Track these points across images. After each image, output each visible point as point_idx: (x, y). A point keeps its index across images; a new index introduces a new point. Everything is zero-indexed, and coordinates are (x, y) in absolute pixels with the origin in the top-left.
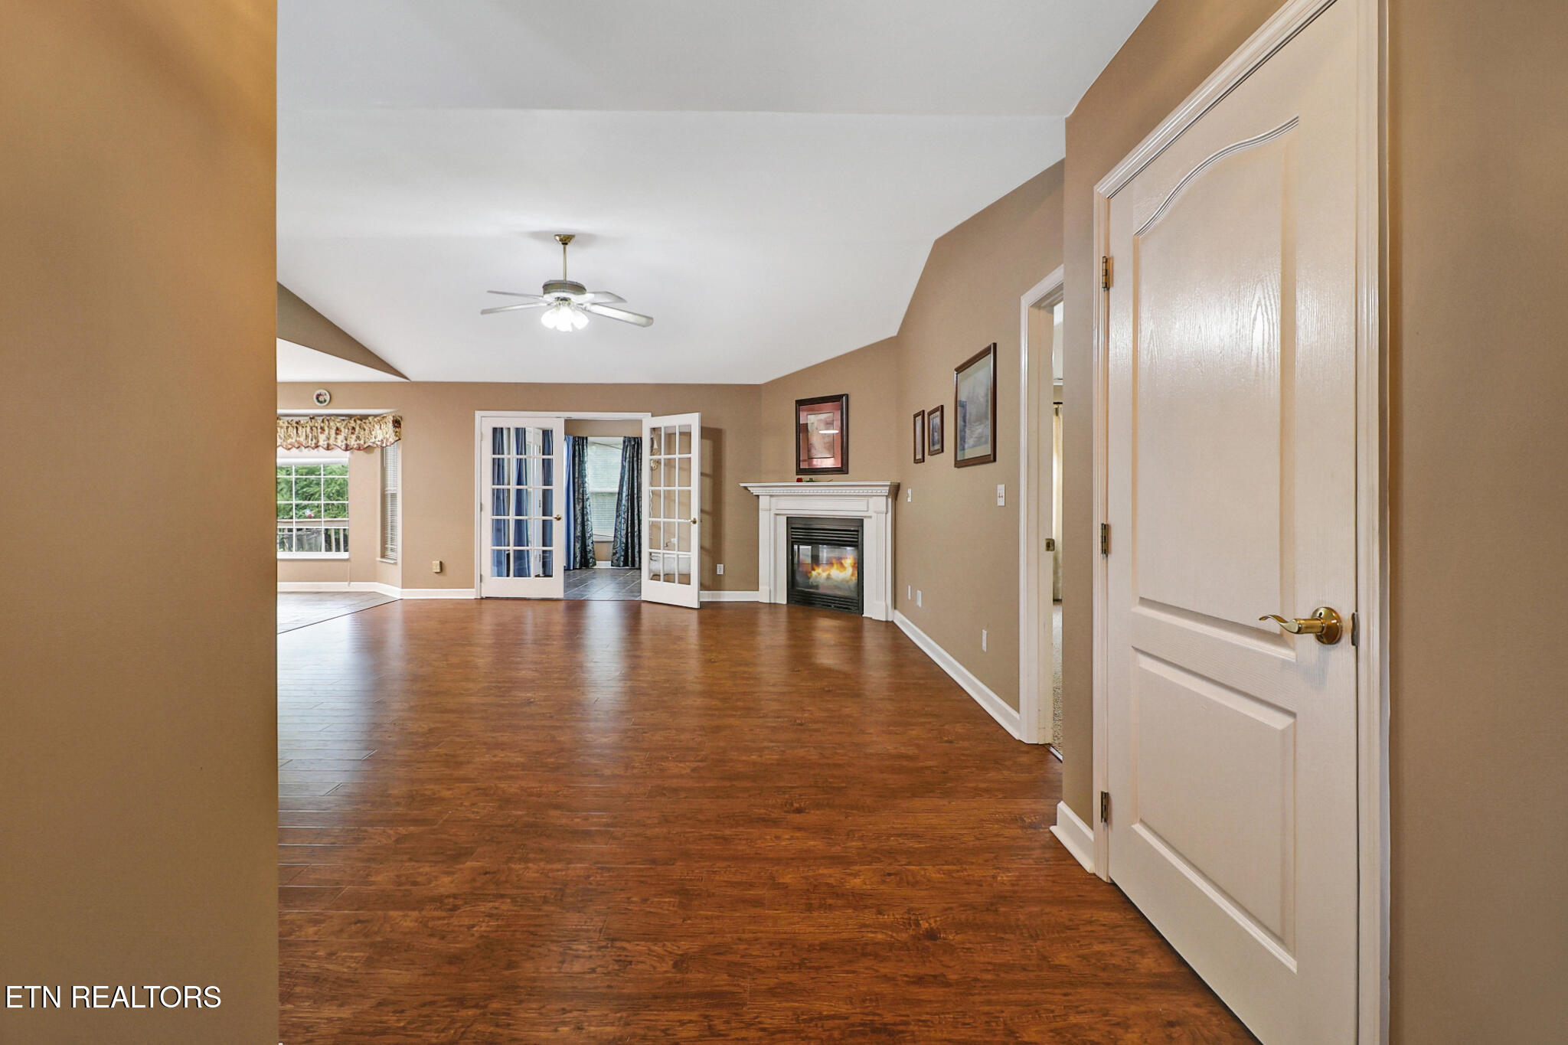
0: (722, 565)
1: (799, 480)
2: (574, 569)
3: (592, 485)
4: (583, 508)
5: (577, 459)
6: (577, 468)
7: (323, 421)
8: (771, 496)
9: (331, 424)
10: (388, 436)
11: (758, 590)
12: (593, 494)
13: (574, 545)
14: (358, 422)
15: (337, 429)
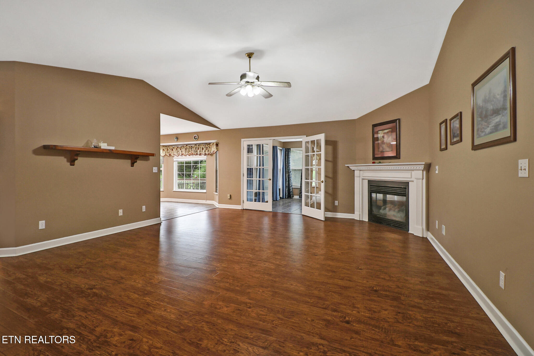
0: (337, 201)
1: (374, 163)
2: (285, 198)
3: (292, 166)
4: (289, 175)
5: (287, 157)
6: (287, 160)
7: (198, 146)
8: (360, 170)
9: (201, 146)
10: (214, 150)
11: (354, 214)
12: (292, 170)
13: (285, 189)
14: (208, 145)
15: (203, 148)
